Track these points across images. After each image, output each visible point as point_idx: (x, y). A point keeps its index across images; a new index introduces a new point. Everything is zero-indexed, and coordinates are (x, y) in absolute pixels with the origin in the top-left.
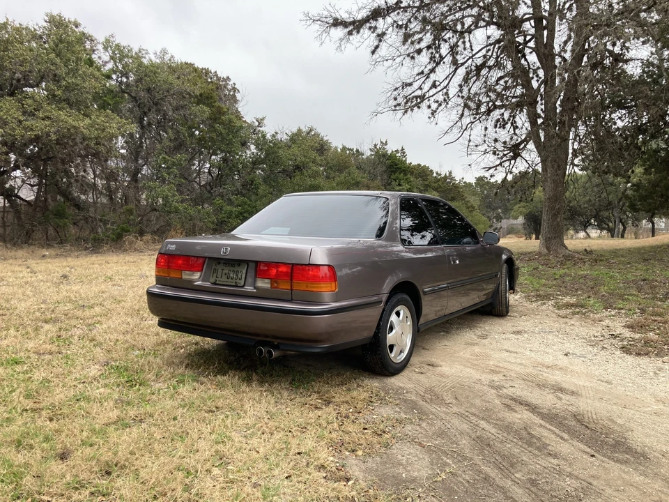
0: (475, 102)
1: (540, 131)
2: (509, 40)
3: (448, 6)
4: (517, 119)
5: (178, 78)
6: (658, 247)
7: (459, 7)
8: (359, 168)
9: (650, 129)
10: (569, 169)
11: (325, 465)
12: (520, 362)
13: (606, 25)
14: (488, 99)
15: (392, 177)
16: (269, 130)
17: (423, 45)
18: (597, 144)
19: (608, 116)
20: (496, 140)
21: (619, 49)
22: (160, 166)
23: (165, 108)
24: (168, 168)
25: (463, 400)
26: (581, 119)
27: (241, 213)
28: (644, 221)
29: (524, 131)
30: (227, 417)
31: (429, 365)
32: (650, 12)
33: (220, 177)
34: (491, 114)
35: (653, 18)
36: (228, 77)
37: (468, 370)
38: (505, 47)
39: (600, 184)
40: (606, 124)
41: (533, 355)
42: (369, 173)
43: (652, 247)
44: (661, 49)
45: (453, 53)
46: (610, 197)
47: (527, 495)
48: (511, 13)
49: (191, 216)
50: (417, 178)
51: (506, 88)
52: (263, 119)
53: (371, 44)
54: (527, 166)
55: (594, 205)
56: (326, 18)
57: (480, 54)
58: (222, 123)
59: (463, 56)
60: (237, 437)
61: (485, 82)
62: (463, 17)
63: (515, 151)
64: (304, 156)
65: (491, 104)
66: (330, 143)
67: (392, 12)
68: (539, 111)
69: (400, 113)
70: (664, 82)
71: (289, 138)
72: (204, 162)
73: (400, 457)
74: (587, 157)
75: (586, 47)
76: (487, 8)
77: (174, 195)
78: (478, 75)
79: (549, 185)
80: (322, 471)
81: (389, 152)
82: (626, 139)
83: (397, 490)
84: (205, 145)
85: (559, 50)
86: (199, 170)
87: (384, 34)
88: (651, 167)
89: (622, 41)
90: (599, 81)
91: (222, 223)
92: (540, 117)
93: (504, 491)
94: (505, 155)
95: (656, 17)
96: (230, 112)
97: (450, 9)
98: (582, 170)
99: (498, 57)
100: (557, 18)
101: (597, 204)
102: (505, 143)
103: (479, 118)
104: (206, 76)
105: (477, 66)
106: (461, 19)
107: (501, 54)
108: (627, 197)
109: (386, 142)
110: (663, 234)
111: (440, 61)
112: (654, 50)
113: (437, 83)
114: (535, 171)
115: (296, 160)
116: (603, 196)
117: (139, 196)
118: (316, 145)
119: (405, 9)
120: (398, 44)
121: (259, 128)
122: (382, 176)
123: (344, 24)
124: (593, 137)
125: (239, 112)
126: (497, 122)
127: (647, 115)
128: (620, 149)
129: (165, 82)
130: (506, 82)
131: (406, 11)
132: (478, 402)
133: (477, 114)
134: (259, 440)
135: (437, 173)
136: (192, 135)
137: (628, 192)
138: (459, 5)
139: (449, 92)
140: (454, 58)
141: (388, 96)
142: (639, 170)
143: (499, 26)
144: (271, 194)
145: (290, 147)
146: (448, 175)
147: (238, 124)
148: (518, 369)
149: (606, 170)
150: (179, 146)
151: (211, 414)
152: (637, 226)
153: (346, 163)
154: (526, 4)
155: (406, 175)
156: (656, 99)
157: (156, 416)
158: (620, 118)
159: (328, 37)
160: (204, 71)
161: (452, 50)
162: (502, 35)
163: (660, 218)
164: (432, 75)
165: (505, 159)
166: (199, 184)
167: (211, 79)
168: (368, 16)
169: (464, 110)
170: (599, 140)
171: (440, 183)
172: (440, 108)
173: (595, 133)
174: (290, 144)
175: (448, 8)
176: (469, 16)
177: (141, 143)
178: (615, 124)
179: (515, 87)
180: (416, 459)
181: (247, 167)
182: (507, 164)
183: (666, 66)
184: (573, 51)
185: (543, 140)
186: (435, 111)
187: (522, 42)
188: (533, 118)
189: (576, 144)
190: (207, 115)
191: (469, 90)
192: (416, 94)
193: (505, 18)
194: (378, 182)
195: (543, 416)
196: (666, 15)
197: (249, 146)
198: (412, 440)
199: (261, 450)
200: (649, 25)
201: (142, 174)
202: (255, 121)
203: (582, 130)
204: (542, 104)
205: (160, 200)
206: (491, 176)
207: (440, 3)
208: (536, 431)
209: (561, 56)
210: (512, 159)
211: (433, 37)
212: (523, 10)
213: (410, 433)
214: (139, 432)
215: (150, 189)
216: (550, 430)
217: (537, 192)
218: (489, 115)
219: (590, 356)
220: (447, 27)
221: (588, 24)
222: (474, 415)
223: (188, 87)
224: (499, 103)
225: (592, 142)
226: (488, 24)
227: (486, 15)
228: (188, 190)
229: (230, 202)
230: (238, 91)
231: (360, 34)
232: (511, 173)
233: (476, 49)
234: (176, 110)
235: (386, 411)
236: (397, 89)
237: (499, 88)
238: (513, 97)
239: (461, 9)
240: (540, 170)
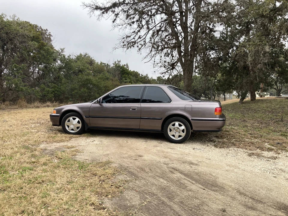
0: (156, 45)
1: (183, 58)
2: (170, 20)
3: (145, 4)
4: (173, 53)
5: (22, 28)
6: (227, 105)
7: (150, 5)
8: (108, 72)
9: (223, 59)
10: (194, 74)
11: (94, 203)
12: (176, 153)
13: (207, 17)
14: (162, 44)
15: (123, 76)
16: (66, 54)
17: (135, 20)
18: (204, 64)
19: (208, 53)
20: (165, 62)
21: (212, 26)
22: (13, 69)
23: (15, 42)
24: (17, 70)
25: (153, 170)
26: (198, 54)
27: (53, 91)
28: (222, 95)
29: (176, 58)
30: (48, 185)
31: (139, 156)
32: (223, 12)
33: (43, 75)
34: (163, 51)
35: (224, 15)
36: (47, 29)
37: (155, 157)
38: (168, 23)
39: (205, 80)
40: (208, 56)
41: (181, 149)
42: (113, 74)
43: (225, 105)
44: (227, 27)
45: (147, 24)
46: (209, 85)
47: (179, 207)
48: (170, 9)
49: (29, 93)
50: (133, 77)
51: (169, 40)
52: (63, 49)
53: (113, 18)
54: (178, 72)
55: (203, 88)
56: (92, 5)
57: (158, 25)
58: (44, 50)
59: (152, 26)
60: (52, 194)
61: (161, 37)
62: (151, 9)
63: (173, 66)
64: (83, 66)
65: (163, 46)
66: (95, 61)
67: (121, 5)
68: (182, 50)
69: (125, 49)
70: (228, 40)
71: (76, 58)
72: (36, 68)
73: (127, 196)
74: (201, 69)
75: (200, 25)
76: (161, 6)
77: (20, 83)
78: (158, 34)
79: (186, 80)
80: (93, 206)
81: (121, 65)
82: (215, 62)
83: (126, 211)
84: (36, 60)
85: (189, 25)
86: (33, 72)
87: (118, 14)
88: (224, 74)
89: (213, 23)
90: (205, 39)
91: (44, 96)
92: (182, 52)
93: (170, 207)
94: (169, 68)
95: (225, 15)
96: (48, 45)
97: (146, 5)
98: (198, 74)
99: (166, 27)
100: (189, 12)
101: (204, 88)
102: (169, 63)
103: (158, 52)
104: (36, 28)
105: (157, 30)
106: (151, 10)
107: (167, 26)
108: (215, 85)
109: (120, 61)
110: (228, 100)
111: (142, 27)
112: (224, 27)
113: (141, 37)
114: (181, 75)
115: (79, 67)
116: (206, 85)
117: (3, 83)
118: (89, 61)
119: (127, 4)
120: (124, 19)
121: (62, 53)
122: (118, 75)
123: (101, 9)
124: (203, 61)
125: (52, 45)
126: (166, 54)
127: (222, 53)
128: (213, 66)
129: (15, 30)
130: (169, 37)
131: (127, 5)
132: (159, 171)
133: (157, 50)
134: (63, 194)
135: (142, 75)
136: (29, 55)
137: (216, 83)
138: (149, 4)
139: (146, 41)
140: (148, 26)
141: (120, 41)
142: (220, 75)
143: (166, 14)
144: (68, 82)
145: (76, 62)
146: (146, 76)
147: (52, 51)
148: (175, 156)
149: (208, 74)
150: (23, 60)
151: (40, 184)
152: (219, 97)
153: (102, 69)
154: (176, 6)
155: (129, 75)
156: (226, 47)
157: (12, 187)
158: (212, 54)
159: (93, 14)
160: (35, 26)
161: (147, 23)
162: (167, 18)
163: (227, 93)
164: (139, 33)
165: (169, 69)
166: (33, 78)
167: (38, 29)
168: (111, 6)
169: (152, 49)
170: (205, 63)
171: (143, 79)
172: (142, 47)
173: (204, 60)
174: (76, 60)
175: (145, 5)
176: (154, 9)
177: (3, 58)
178: (211, 56)
179: (173, 40)
180: (134, 197)
181: (56, 70)
182: (169, 71)
183: (229, 34)
184: (195, 26)
185: (183, 62)
186: (140, 49)
187: (175, 21)
188: (180, 52)
189: (196, 63)
190: (36, 46)
191: (154, 40)
192: (132, 41)
193: (168, 11)
194: (117, 78)
195: (185, 175)
196: (229, 14)
197: (57, 61)
198: (132, 189)
199: (64, 199)
200: (223, 17)
201: (4, 73)
202: (60, 50)
203: (199, 58)
204: (183, 47)
205: (14, 85)
206: (163, 76)
207: (142, 3)
208: (183, 181)
209: (190, 28)
210: (171, 70)
211: (139, 17)
212: (175, 8)
213: (131, 186)
214: (3, 196)
215: (8, 80)
216: (188, 180)
217: (181, 83)
218: (162, 51)
219: (203, 149)
220: (145, 13)
221: (200, 16)
222: (158, 176)
223: (26, 32)
224: (166, 46)
225: (202, 63)
226: (162, 13)
227: (161, 9)
228: (28, 81)
229: (48, 86)
230: (52, 36)
231: (108, 14)
232: (171, 75)
233: (157, 23)
234: (21, 43)
235: (121, 177)
236: (124, 38)
237: (166, 40)
238: (172, 44)
239: (150, 6)
240: (182, 74)
